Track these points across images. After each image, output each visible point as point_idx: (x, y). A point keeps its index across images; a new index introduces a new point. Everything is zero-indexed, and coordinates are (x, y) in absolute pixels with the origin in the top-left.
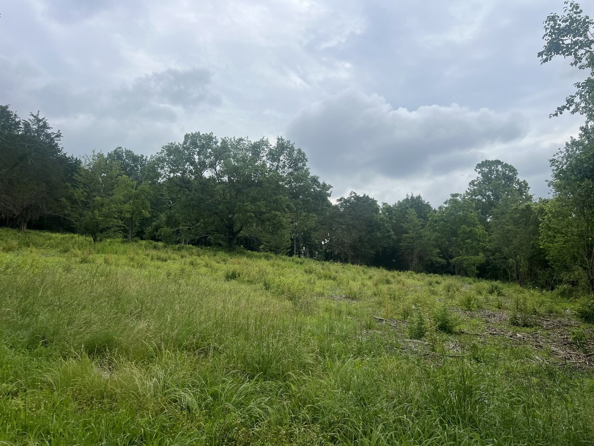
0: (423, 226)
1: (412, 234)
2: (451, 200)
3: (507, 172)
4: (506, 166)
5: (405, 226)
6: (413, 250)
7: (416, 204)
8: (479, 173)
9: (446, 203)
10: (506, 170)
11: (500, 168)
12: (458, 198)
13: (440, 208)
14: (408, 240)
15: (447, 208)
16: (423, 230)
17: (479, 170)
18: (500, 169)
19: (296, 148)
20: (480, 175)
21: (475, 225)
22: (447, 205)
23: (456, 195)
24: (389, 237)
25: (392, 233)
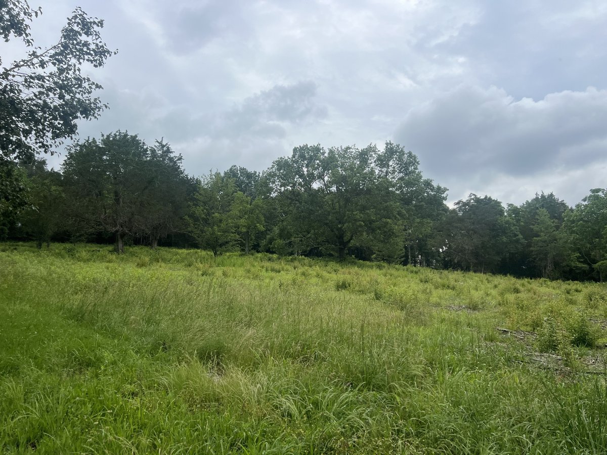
0: (557, 228)
1: (543, 237)
2: (590, 196)
5: (535, 228)
6: (546, 254)
7: (548, 204)
9: (584, 200)
12: (600, 194)
13: (578, 206)
14: (540, 244)
15: (586, 206)
16: (557, 232)
19: (406, 151)
22: (586, 203)
23: (598, 190)
24: (517, 241)
25: (521, 236)
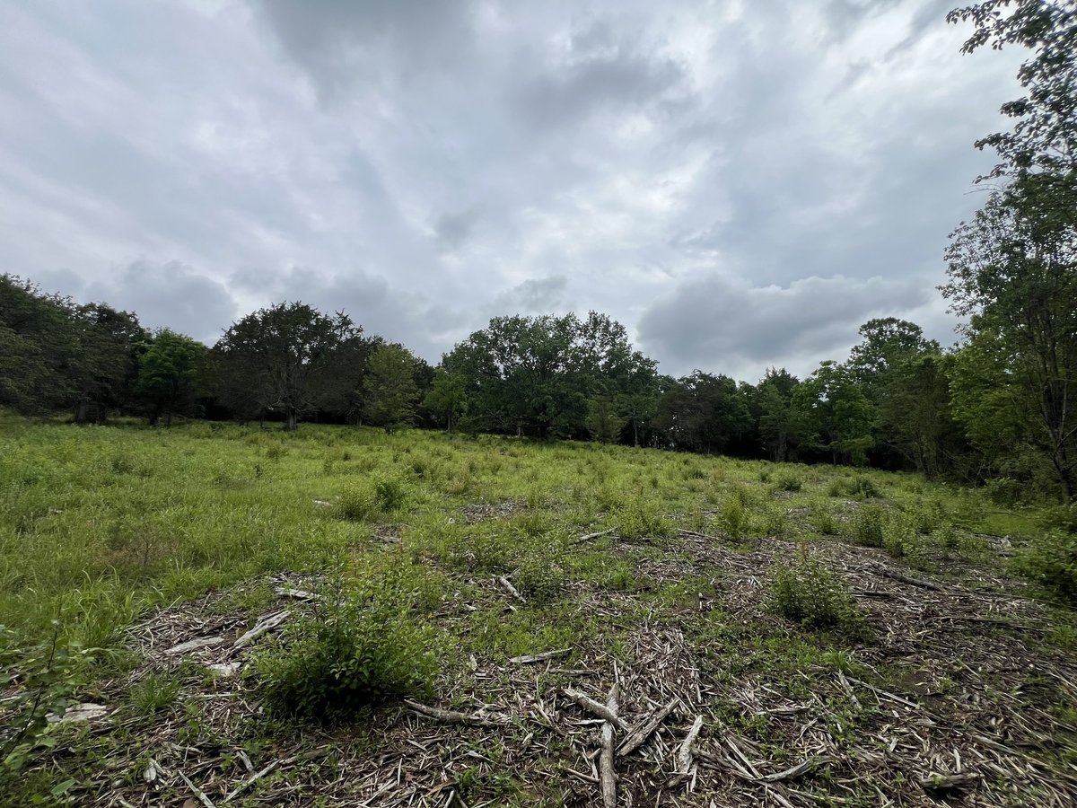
0: (788, 405)
1: (772, 415)
2: (821, 370)
3: (907, 332)
4: (904, 324)
5: (763, 405)
6: (777, 434)
7: (782, 382)
8: (865, 336)
9: (815, 374)
10: (904, 329)
11: (895, 327)
12: (832, 366)
13: (808, 380)
14: (769, 423)
15: (816, 381)
16: (787, 410)
17: (865, 333)
18: (896, 329)
20: (867, 340)
21: (855, 398)
22: (816, 377)
23: (829, 363)
24: (745, 420)
25: (748, 415)
